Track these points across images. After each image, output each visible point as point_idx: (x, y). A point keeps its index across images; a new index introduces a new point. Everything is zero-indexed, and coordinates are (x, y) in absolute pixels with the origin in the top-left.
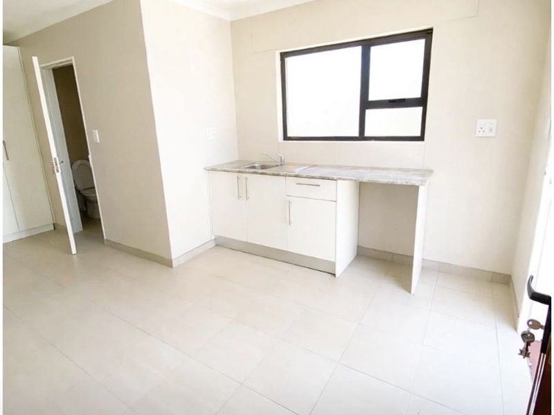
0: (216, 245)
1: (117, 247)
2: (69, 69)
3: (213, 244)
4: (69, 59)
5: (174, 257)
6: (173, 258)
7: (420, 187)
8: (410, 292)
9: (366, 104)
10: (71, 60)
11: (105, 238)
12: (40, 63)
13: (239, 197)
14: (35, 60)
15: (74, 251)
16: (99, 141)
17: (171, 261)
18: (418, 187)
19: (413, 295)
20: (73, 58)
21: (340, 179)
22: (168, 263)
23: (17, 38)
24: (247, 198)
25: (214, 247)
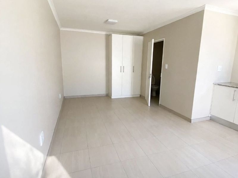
0: (210, 119)
1: (165, 108)
3: (209, 118)
4: (163, 39)
5: (192, 118)
10: (163, 40)
11: (160, 103)
12: (154, 40)
14: (153, 40)
15: (149, 105)
17: (191, 120)
20: (164, 39)
22: (189, 120)
25: (209, 120)
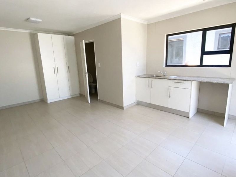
2: (92, 43)
3: (136, 103)
4: (93, 40)
6: (124, 106)
7: (230, 84)
8: (223, 126)
9: (204, 53)
11: (98, 99)
13: (148, 87)
14: (84, 41)
15: (89, 102)
16: (100, 67)
17: (123, 107)
18: (229, 84)
19: (225, 127)
20: (94, 40)
21: (193, 81)
22: (122, 108)
23: (74, 34)
24: (152, 87)
25: (136, 105)
